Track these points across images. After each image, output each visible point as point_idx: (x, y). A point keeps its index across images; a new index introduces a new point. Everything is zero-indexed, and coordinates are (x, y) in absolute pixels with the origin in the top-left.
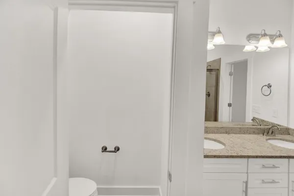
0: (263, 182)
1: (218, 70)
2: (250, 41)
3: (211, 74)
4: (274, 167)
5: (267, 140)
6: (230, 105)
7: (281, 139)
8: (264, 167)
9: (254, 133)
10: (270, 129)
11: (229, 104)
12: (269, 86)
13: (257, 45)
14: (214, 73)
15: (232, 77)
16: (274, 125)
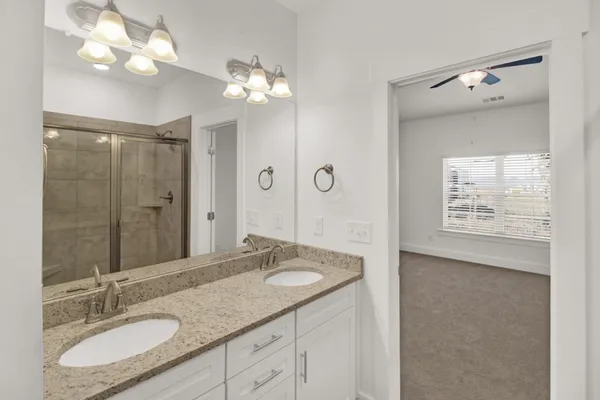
0: (257, 385)
1: (187, 141)
2: (234, 74)
3: (173, 149)
4: (275, 339)
5: (266, 278)
6: (211, 216)
7: (286, 270)
8: (257, 348)
9: (247, 269)
10: (270, 253)
11: (209, 214)
12: (270, 171)
13: (247, 86)
14: (178, 148)
15: (214, 156)
16: (276, 244)
